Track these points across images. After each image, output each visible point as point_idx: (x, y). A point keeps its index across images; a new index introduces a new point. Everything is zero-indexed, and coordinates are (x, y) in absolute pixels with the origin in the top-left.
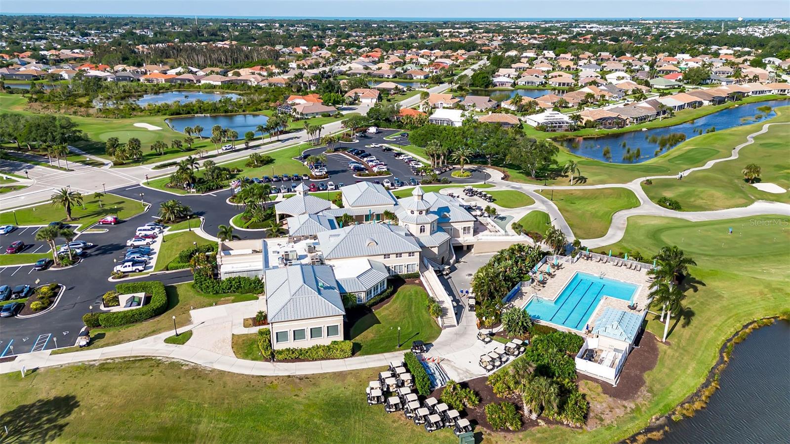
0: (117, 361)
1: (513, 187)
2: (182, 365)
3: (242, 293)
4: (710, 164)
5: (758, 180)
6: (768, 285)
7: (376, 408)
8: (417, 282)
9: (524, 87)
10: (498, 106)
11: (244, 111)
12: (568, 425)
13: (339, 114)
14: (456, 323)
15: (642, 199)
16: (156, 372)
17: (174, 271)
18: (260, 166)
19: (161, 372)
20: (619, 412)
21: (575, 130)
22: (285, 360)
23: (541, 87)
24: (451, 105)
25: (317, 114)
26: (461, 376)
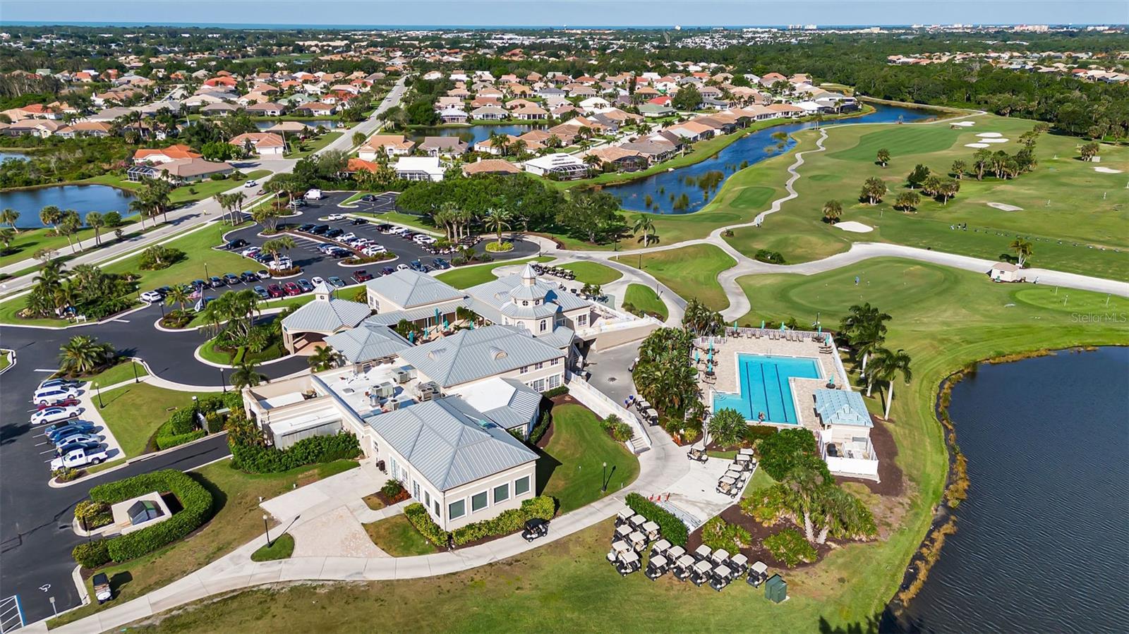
0: (190, 609)
1: (579, 257)
2: (315, 588)
4: (776, 205)
5: (837, 220)
7: (631, 577)
8: (567, 399)
9: (482, 122)
10: (471, 149)
11: (60, 180)
13: (238, 173)
14: (648, 444)
15: (734, 255)
16: (276, 608)
17: (170, 450)
19: (285, 606)
20: (899, 511)
21: (593, 176)
22: (469, 544)
23: (505, 121)
24: (407, 152)
25: (203, 176)
26: (707, 511)
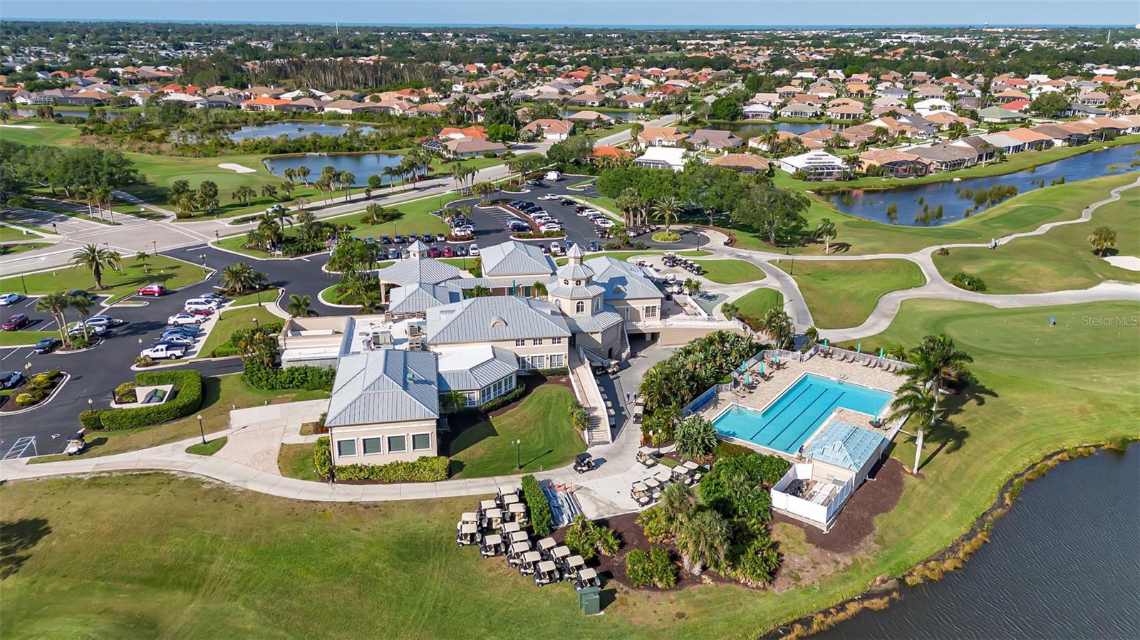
0: (114, 475)
1: (738, 256)
2: (203, 483)
3: (308, 389)
4: (1045, 228)
5: (1114, 252)
6: (1095, 400)
7: (468, 550)
8: (564, 380)
9: (790, 119)
10: (745, 144)
11: (376, 149)
12: (745, 585)
13: (509, 154)
14: (609, 439)
15: (930, 275)
16: (164, 491)
17: (223, 358)
18: (381, 223)
19: (171, 491)
20: (828, 569)
21: (851, 179)
22: (350, 481)
23: (814, 120)
24: (674, 143)
25: (477, 153)
26: (601, 511)
